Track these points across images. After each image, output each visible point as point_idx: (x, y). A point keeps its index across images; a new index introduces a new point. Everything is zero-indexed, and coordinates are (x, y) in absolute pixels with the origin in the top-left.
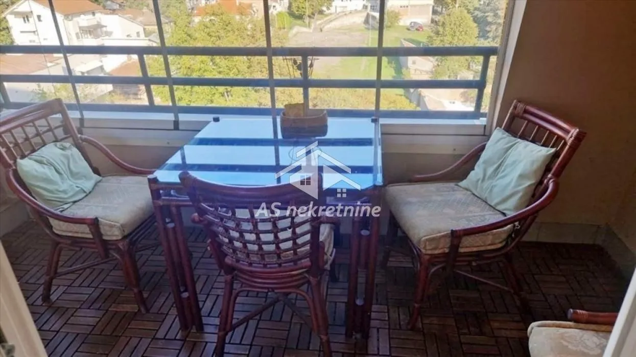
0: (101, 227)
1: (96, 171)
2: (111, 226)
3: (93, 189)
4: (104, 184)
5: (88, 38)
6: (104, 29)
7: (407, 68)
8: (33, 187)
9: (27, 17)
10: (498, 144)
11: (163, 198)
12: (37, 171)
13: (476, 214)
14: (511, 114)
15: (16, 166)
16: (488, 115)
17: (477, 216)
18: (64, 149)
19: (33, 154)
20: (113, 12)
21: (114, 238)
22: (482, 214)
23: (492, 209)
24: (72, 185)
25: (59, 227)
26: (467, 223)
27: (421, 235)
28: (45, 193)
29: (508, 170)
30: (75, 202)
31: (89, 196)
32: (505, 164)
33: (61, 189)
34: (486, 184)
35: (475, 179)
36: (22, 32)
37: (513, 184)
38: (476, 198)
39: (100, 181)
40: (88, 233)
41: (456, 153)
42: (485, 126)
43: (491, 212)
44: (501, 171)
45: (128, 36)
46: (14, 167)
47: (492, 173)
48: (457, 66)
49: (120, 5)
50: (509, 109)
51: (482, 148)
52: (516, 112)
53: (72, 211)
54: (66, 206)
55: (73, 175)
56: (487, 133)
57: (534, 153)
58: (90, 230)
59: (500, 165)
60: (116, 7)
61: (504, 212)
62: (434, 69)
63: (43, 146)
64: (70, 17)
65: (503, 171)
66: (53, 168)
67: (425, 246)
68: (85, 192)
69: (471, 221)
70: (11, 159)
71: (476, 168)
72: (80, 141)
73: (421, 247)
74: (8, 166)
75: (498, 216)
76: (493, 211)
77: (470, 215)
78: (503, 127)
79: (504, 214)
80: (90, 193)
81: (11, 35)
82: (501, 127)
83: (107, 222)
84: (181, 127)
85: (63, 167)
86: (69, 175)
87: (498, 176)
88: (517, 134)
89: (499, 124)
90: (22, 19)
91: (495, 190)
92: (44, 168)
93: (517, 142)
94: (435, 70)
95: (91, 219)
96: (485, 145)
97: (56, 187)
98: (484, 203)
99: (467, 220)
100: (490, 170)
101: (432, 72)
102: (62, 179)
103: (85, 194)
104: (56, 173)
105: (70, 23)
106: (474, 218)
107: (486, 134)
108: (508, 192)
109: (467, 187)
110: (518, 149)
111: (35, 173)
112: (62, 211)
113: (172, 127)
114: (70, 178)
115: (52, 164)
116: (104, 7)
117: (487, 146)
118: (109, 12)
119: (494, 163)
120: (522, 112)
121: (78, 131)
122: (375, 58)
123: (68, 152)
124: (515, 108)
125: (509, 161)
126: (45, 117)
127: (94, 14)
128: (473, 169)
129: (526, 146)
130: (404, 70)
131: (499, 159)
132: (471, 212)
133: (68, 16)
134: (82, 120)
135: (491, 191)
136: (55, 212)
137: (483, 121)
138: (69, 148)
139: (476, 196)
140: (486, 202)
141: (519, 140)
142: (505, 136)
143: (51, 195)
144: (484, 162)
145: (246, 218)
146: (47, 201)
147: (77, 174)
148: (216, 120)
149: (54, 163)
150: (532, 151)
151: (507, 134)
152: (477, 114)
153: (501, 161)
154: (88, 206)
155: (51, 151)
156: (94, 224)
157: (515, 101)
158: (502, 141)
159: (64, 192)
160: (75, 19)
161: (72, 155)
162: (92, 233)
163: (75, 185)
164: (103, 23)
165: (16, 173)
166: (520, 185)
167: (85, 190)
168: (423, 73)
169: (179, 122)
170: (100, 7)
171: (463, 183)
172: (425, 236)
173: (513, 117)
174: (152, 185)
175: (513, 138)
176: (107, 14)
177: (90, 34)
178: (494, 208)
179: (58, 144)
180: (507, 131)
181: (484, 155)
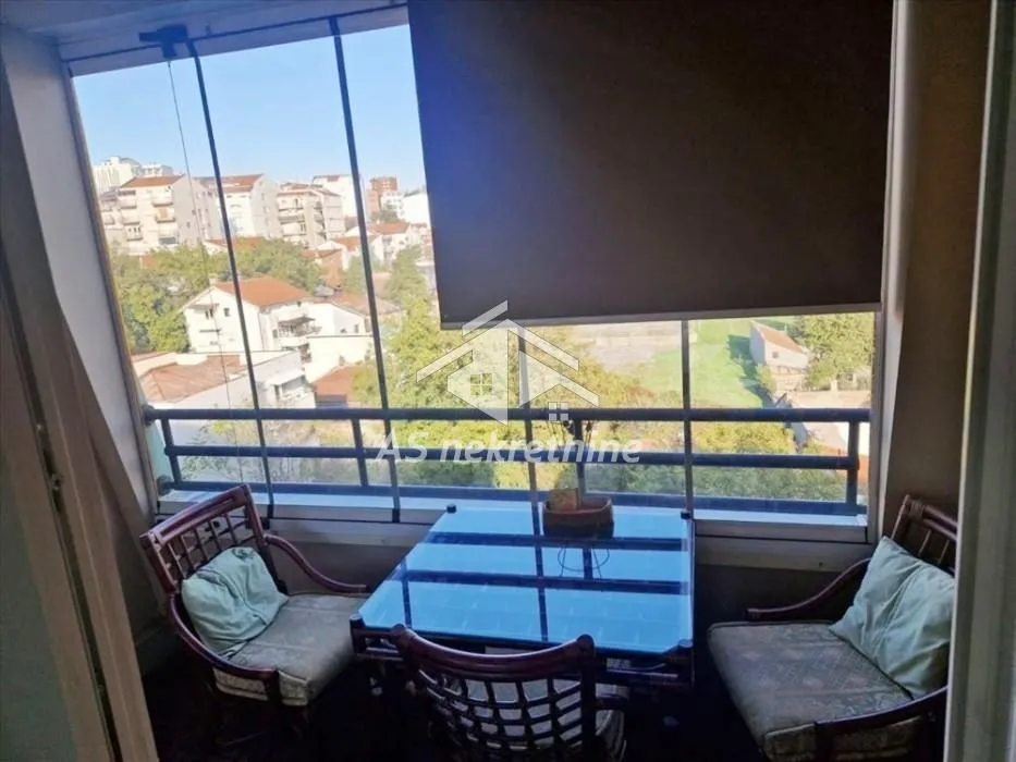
0: (281, 684)
1: (282, 588)
2: (295, 685)
3: (276, 617)
4: (290, 609)
5: (288, 336)
6: (311, 323)
7: (765, 364)
8: (196, 619)
9: (211, 311)
10: (888, 565)
11: (370, 649)
12: (206, 596)
13: (858, 691)
14: (903, 516)
15: (180, 589)
16: (868, 509)
17: (861, 694)
18: (243, 557)
19: (204, 568)
20: (325, 299)
21: (298, 703)
22: (868, 690)
23: (887, 681)
24: (248, 613)
25: (225, 682)
26: (842, 707)
27: (767, 728)
28: (211, 628)
29: (907, 614)
30: (249, 640)
31: (270, 628)
32: (900, 605)
33: (232, 621)
34: (875, 633)
35: (854, 623)
36: (202, 331)
37: (915, 641)
38: (860, 656)
39: (286, 604)
40: (262, 693)
41: (823, 569)
42: (866, 528)
43: (884, 688)
44: (897, 613)
45: (343, 331)
46: (178, 591)
47: (882, 616)
48: (850, 359)
49: (336, 290)
50: (899, 509)
51: (863, 570)
52: (911, 514)
53: (244, 655)
54: (236, 648)
55: (253, 597)
56: (871, 540)
57: (945, 589)
58: (266, 690)
59: (892, 605)
60: (330, 292)
61: (908, 688)
62: (810, 366)
63: (217, 554)
64: (267, 310)
65: (900, 614)
66: (226, 589)
67: (774, 749)
68: (264, 623)
69: (851, 704)
70: (174, 578)
71: (855, 601)
72: (266, 544)
73: (768, 749)
74: (169, 589)
75: (896, 695)
76: (889, 685)
77: (849, 691)
78: (893, 536)
79: (909, 694)
80: (271, 623)
81: (188, 336)
82: (889, 537)
83: (289, 677)
84: (402, 518)
85: (239, 584)
86: (246, 596)
87: (892, 623)
88: (917, 551)
89: (887, 533)
90: (204, 315)
91: (889, 646)
92: (215, 589)
93: (918, 567)
94: (813, 367)
95: (269, 673)
96: (867, 563)
97: (227, 618)
98: (874, 668)
99: (845, 703)
100: (879, 610)
101: (807, 370)
102: (236, 604)
103: (264, 627)
104: (228, 595)
105: (266, 317)
106: (856, 697)
107: (868, 542)
108: (909, 654)
109: (842, 634)
110: (919, 581)
111: (204, 600)
112: (230, 656)
113: (390, 518)
114: (248, 603)
115: (226, 584)
116: (314, 293)
117: (870, 566)
118: (318, 299)
119: (884, 600)
120: (920, 515)
121: (263, 524)
122: (682, 424)
123: (248, 562)
124: (908, 507)
125: (906, 599)
126: (223, 513)
127: (299, 304)
128: (852, 604)
129: (931, 576)
130: (759, 368)
131: (891, 592)
132: (850, 685)
133: (264, 307)
134: (271, 507)
135: (883, 646)
136: (220, 658)
137: (861, 521)
138: (251, 557)
139: (860, 653)
140: (877, 667)
141: (920, 562)
142: (896, 553)
143: (218, 630)
144: (867, 595)
145: (483, 700)
146: (213, 640)
147: (257, 594)
148: (452, 510)
149: (229, 581)
150: (941, 588)
151: (901, 549)
152: (851, 508)
153: (895, 595)
154: (267, 647)
155: (227, 563)
156: (272, 679)
157: (907, 497)
158: (893, 561)
159: (237, 625)
160: (274, 312)
161: (253, 566)
162: (268, 694)
163: (251, 612)
164: (310, 316)
165: (179, 599)
166: (928, 644)
167: (265, 620)
168: (792, 372)
169: (401, 512)
170: (308, 293)
171: (838, 626)
172: (771, 731)
173: (907, 522)
174: (356, 631)
175: (912, 559)
176: (316, 303)
177: (292, 331)
178: (892, 680)
179: (237, 549)
180: (901, 545)
181: (868, 583)
